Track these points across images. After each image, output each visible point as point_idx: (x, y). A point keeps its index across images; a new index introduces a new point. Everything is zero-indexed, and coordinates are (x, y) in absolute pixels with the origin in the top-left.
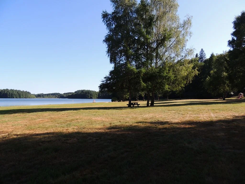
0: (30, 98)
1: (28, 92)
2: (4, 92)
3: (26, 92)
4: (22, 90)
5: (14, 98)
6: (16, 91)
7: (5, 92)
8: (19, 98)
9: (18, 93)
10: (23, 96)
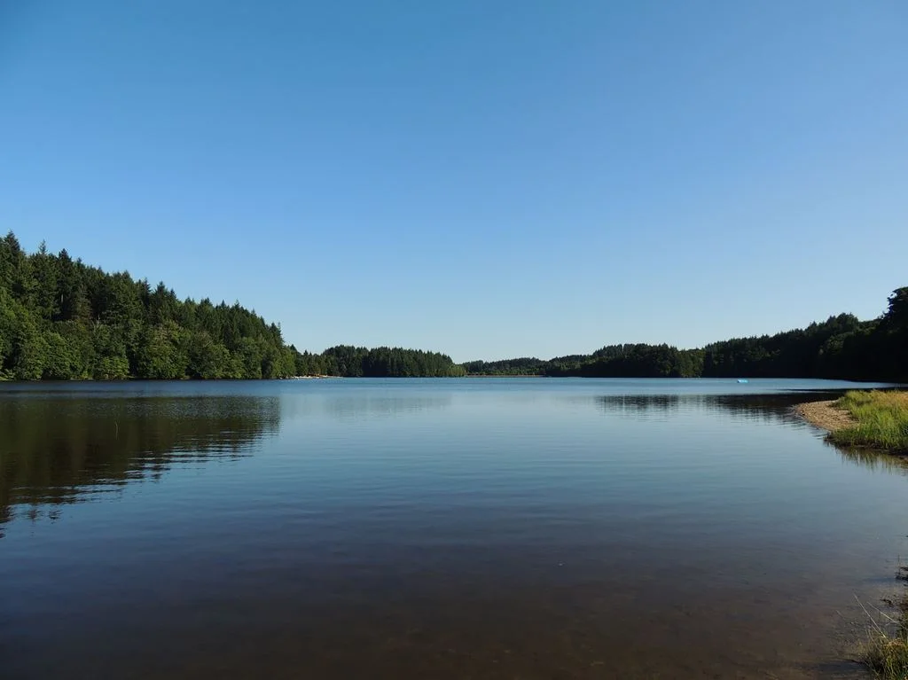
0: (450, 376)
1: (444, 357)
2: (378, 357)
3: (438, 354)
4: (425, 351)
5: (405, 376)
6: (410, 352)
7: (381, 358)
8: (421, 376)
9: (415, 359)
10: (430, 369)
